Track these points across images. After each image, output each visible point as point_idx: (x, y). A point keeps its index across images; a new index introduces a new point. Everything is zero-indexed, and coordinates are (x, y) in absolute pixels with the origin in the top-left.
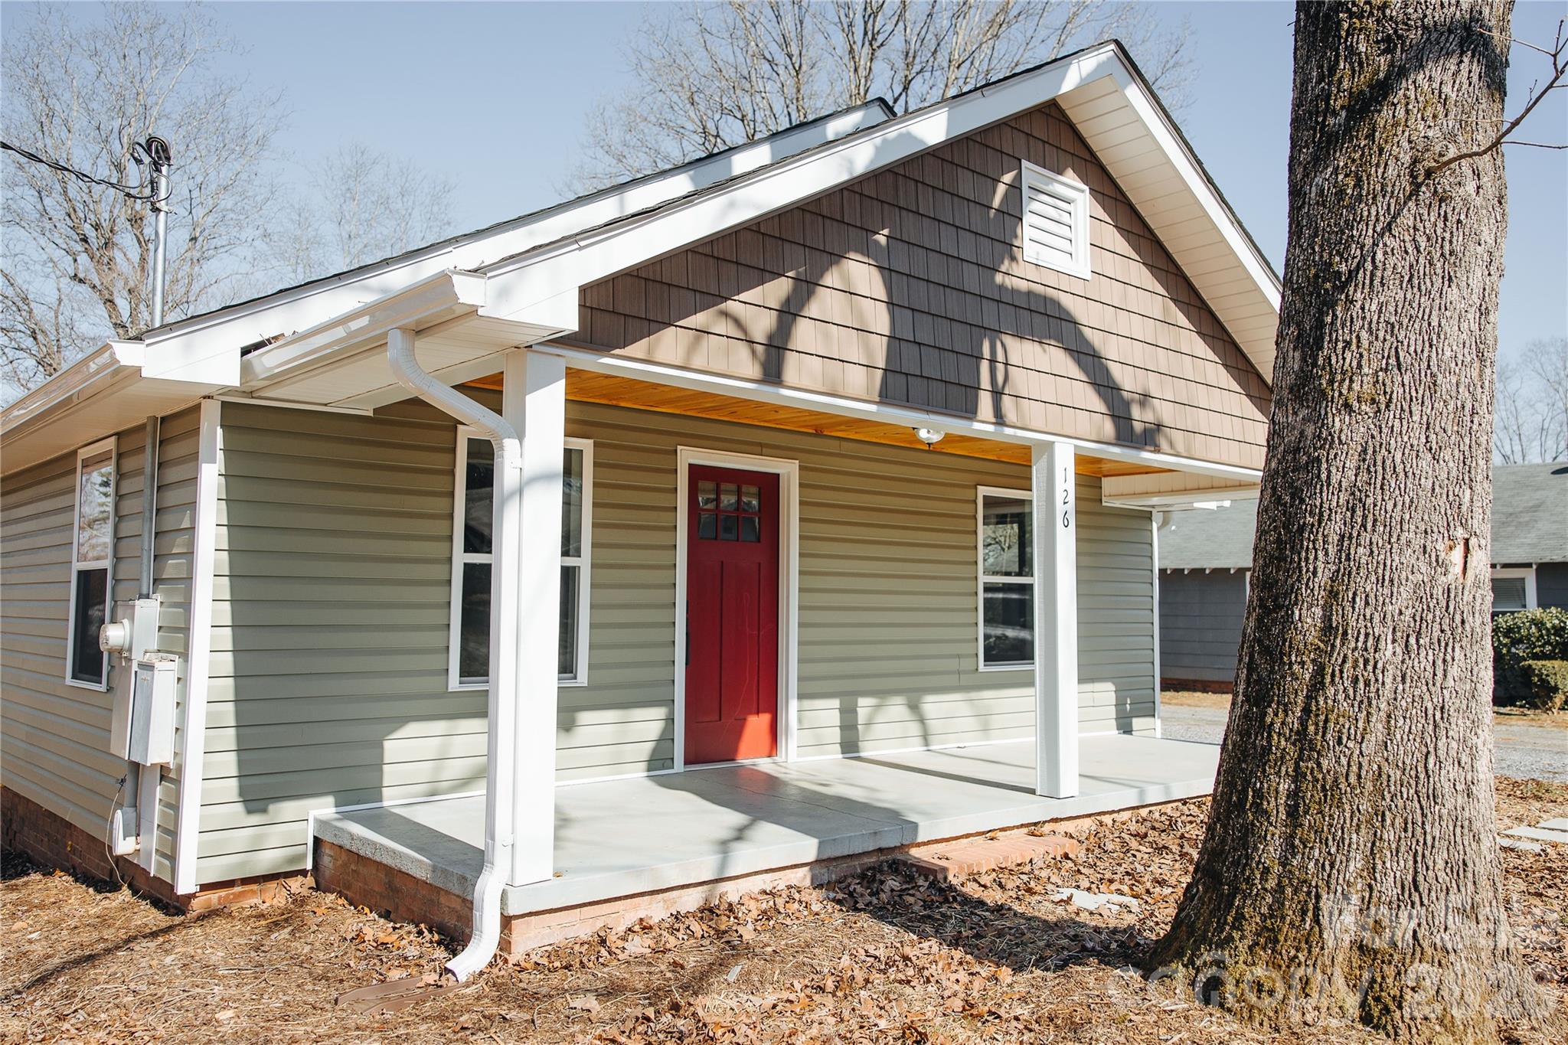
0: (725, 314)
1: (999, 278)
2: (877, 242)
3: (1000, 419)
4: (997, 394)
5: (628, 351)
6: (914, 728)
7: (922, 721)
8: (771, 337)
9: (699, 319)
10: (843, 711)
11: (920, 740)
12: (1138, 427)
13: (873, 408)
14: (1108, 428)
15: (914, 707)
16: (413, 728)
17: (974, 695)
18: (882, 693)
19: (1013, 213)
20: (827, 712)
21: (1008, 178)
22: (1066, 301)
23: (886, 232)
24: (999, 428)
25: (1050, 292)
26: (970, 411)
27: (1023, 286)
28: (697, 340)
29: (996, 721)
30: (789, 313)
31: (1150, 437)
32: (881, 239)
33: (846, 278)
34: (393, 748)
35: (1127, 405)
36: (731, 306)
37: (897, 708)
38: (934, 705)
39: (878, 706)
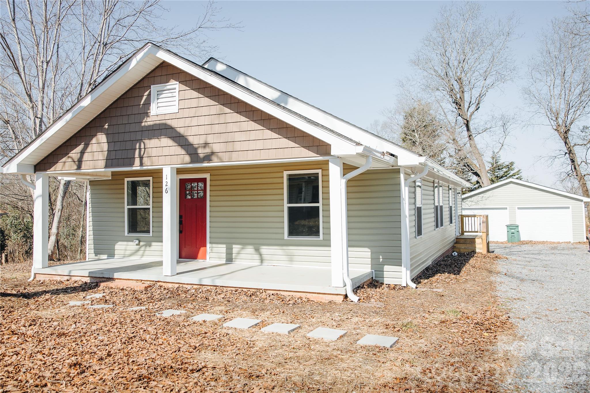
0: (69, 157)
1: (143, 124)
2: (105, 128)
3: (141, 164)
4: (141, 158)
5: (51, 169)
6: (257, 257)
7: (261, 255)
8: (78, 159)
9: (64, 160)
10: (227, 249)
11: (259, 261)
12: (201, 156)
13: (103, 170)
14: (187, 158)
15: (257, 250)
16: (120, 243)
17: (285, 248)
18: (244, 245)
19: (148, 103)
20: (222, 249)
21: (146, 93)
22: (169, 122)
23: (107, 124)
24: (142, 167)
25: (164, 122)
26: (132, 164)
27: (152, 123)
28: (64, 164)
29: (296, 258)
30: (82, 153)
31: (208, 158)
32: (106, 126)
33: (98, 140)
34: (117, 247)
35: (196, 149)
36: (70, 155)
37: (250, 250)
38: (265, 250)
39: (243, 248)
